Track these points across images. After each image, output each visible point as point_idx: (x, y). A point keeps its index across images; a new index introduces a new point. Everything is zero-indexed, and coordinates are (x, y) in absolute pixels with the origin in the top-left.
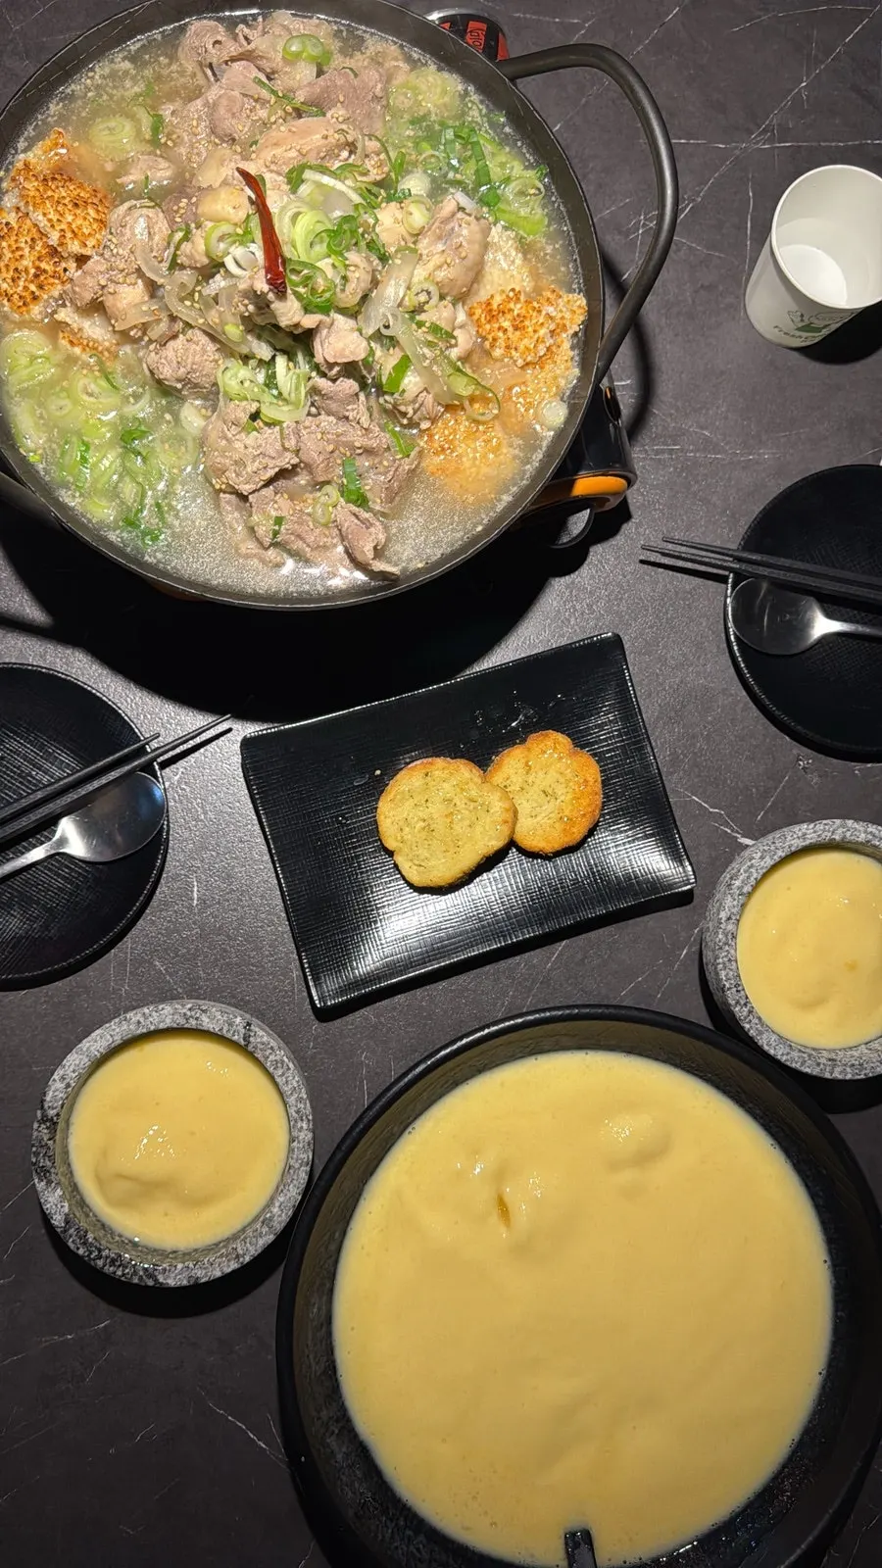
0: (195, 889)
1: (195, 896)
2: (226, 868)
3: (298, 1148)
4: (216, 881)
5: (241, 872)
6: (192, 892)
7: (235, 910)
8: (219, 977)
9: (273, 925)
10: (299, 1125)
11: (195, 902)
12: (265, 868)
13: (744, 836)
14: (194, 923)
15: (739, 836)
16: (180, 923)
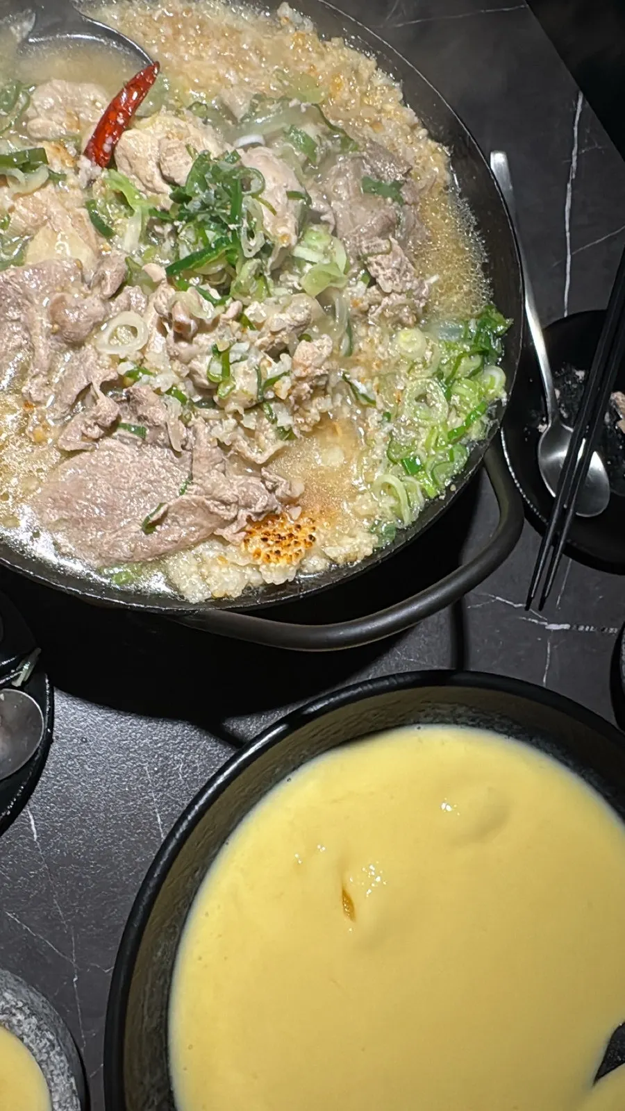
0: (32, 822)
1: (34, 829)
2: (60, 791)
3: (31, 1041)
4: (53, 808)
5: (77, 791)
6: (30, 826)
7: (81, 832)
8: (80, 910)
9: (124, 837)
10: (15, 1022)
11: (35, 836)
12: (102, 779)
13: (550, 623)
14: (41, 860)
15: (546, 623)
16: (24, 864)
